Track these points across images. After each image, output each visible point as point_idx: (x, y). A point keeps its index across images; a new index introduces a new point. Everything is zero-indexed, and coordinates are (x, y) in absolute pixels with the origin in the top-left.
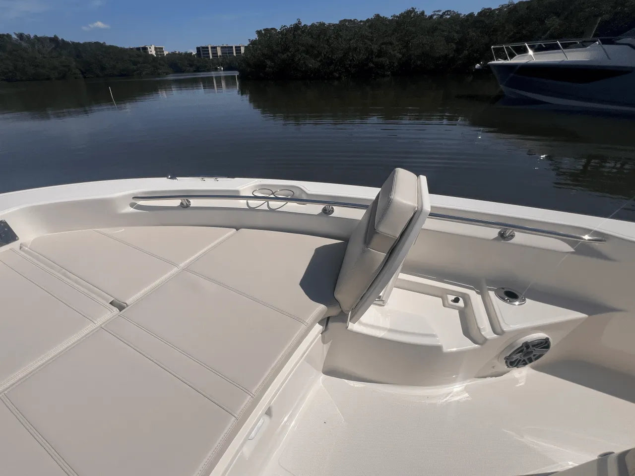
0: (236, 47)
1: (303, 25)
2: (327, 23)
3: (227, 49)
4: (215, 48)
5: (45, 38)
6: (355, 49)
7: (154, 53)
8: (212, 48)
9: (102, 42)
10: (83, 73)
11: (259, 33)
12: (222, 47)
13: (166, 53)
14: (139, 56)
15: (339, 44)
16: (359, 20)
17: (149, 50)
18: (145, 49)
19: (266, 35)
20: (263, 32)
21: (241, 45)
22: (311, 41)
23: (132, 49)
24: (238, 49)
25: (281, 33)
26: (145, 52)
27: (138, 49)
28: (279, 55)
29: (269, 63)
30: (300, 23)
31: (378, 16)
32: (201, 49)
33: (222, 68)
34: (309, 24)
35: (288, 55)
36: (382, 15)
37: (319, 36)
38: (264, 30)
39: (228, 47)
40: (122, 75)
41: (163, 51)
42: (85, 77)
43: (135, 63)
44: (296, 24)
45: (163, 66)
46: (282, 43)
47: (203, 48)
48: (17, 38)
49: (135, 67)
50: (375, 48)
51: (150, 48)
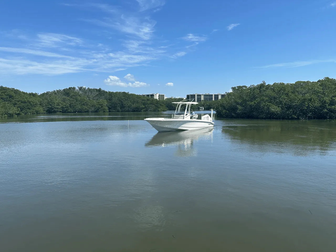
0: (215, 95)
1: (267, 84)
2: (286, 83)
3: (208, 97)
4: (200, 95)
5: (94, 90)
6: (310, 100)
7: (157, 98)
8: (198, 95)
9: (127, 92)
10: (109, 109)
11: (233, 89)
12: (205, 95)
13: (165, 98)
14: (148, 100)
15: (296, 96)
16: (312, 82)
17: (155, 96)
18: (152, 96)
19: (239, 90)
20: (237, 88)
21: (219, 94)
22: (273, 94)
23: (144, 96)
24: (216, 96)
25: (250, 89)
26: (152, 97)
27: (148, 95)
28: (248, 103)
29: (240, 107)
30: (264, 83)
31: (328, 78)
32: (190, 96)
33: (203, 108)
34: (272, 84)
35: (255, 103)
36: (330, 78)
37: (280, 91)
38: (237, 87)
39: (209, 95)
40: (134, 111)
41: (164, 97)
42: (110, 111)
43: (144, 104)
44: (262, 84)
45: (162, 106)
46: (251, 95)
47: (191, 95)
48: (78, 89)
49: (144, 106)
50: (327, 99)
51: (156, 95)
